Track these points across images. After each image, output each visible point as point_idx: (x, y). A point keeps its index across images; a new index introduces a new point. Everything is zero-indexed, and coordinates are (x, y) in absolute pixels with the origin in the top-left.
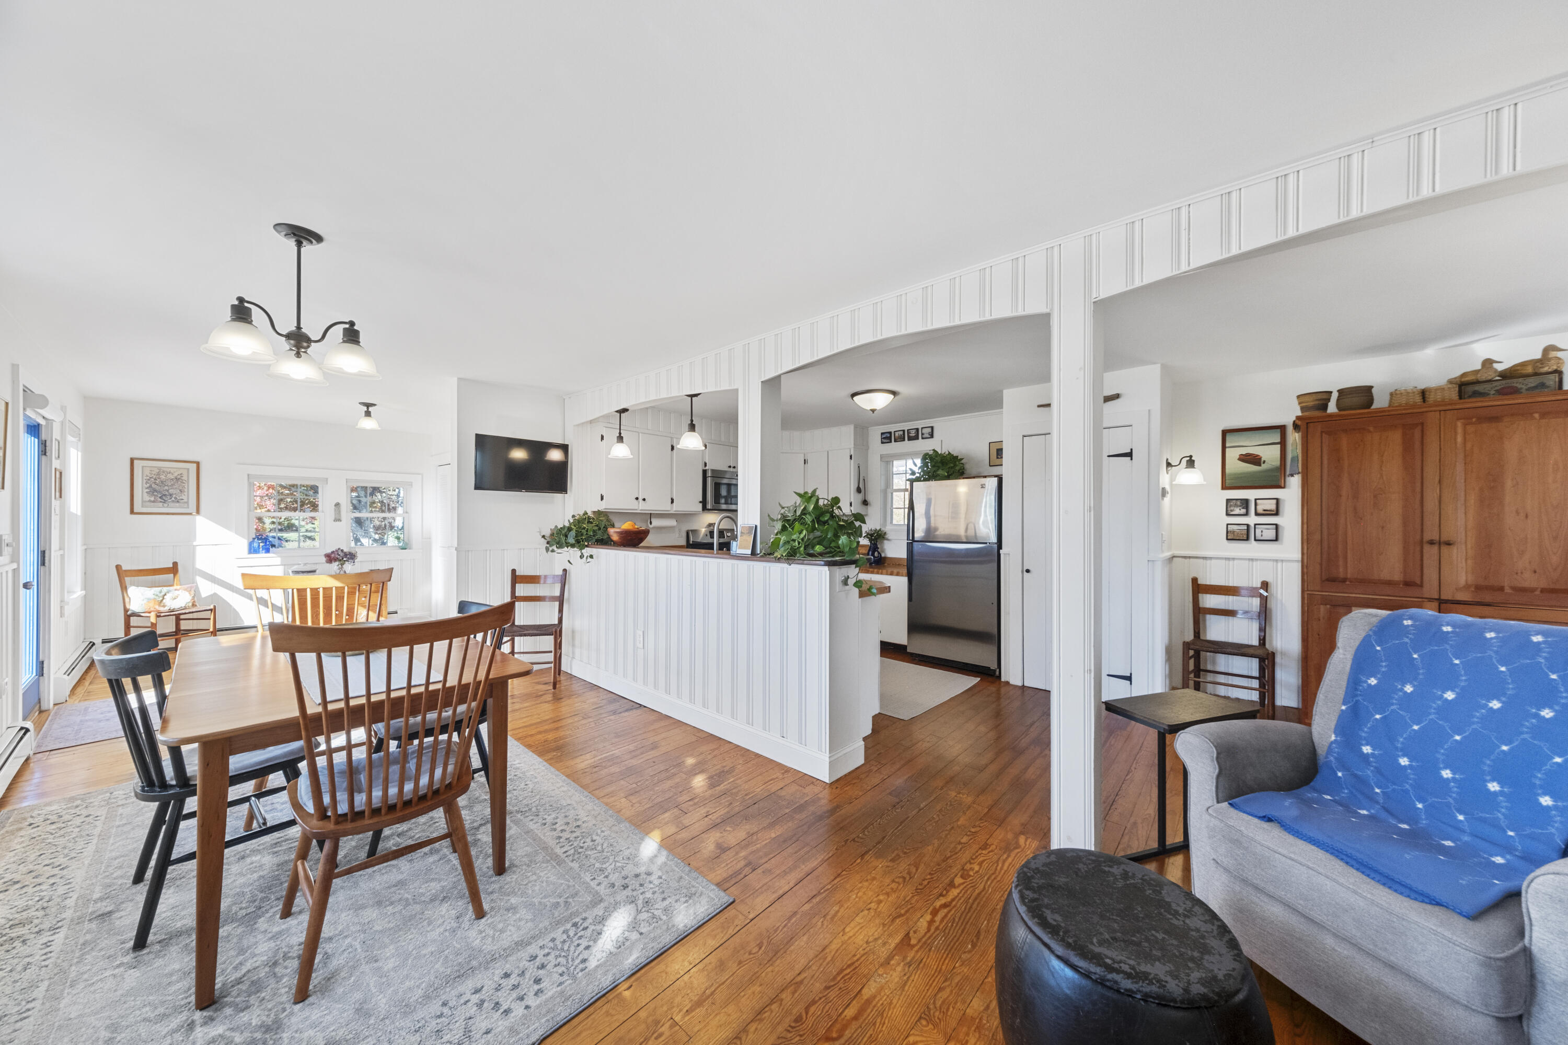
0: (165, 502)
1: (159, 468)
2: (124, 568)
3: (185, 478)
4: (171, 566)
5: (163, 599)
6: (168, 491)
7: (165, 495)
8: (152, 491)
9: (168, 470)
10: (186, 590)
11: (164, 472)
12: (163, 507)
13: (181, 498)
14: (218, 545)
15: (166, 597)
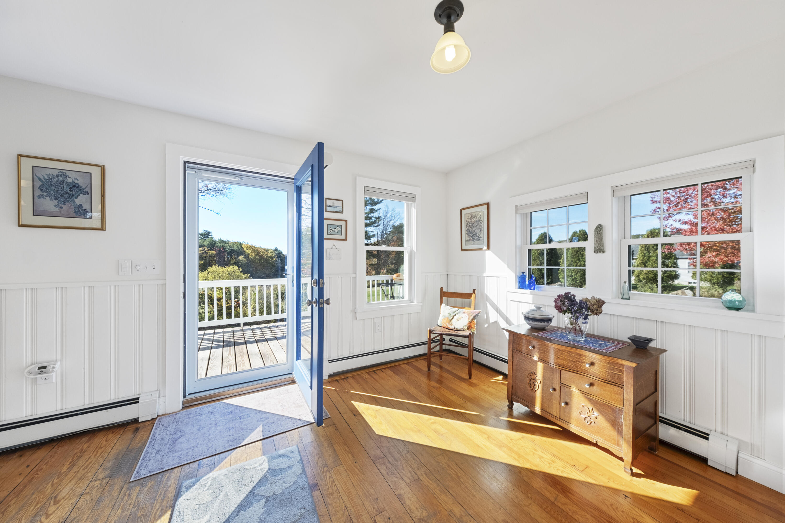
0: (474, 240)
1: (471, 214)
3: (482, 219)
4: (471, 292)
5: (453, 318)
6: (475, 231)
7: (474, 235)
8: (469, 232)
9: (475, 214)
10: (470, 313)
11: (473, 216)
12: (473, 244)
13: (480, 236)
14: (498, 277)
15: (455, 317)
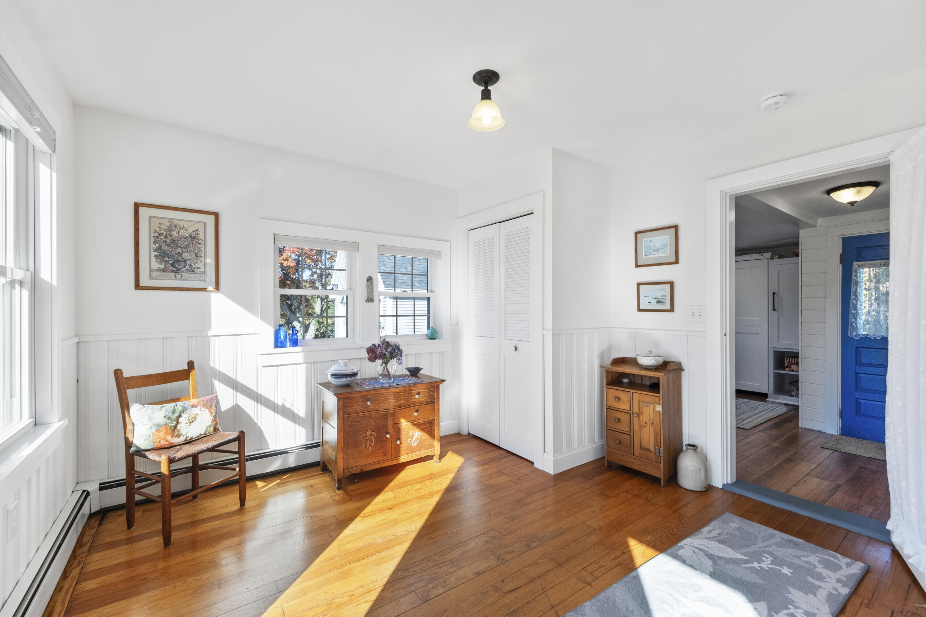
0: (177, 271)
1: (171, 221)
2: (125, 375)
3: (201, 236)
4: (186, 367)
5: (178, 423)
6: (181, 255)
7: (178, 261)
8: (162, 255)
9: (181, 224)
10: (205, 406)
11: (176, 226)
12: (176, 278)
13: (197, 266)
14: (238, 335)
15: (181, 420)
